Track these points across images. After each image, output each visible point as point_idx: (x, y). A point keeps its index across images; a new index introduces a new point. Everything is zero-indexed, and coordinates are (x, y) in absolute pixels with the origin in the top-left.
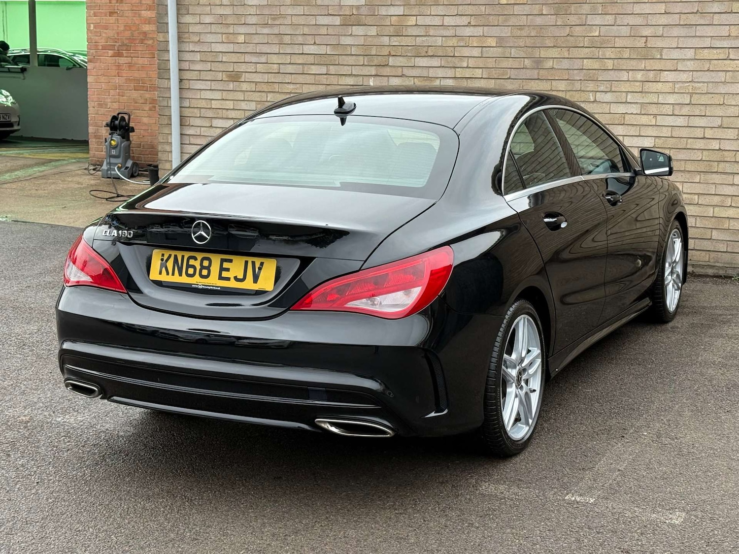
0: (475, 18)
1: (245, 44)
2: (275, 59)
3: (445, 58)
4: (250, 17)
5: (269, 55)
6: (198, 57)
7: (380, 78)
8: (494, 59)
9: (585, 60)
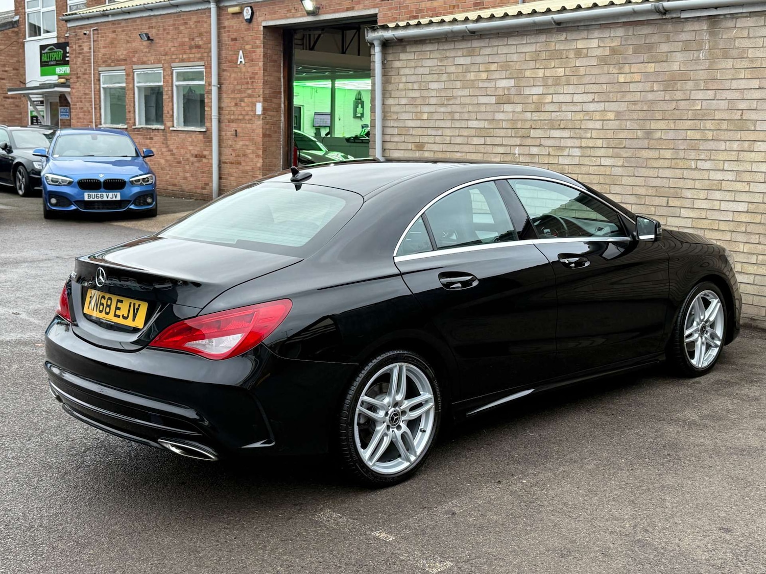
0: (598, 95)
1: (428, 121)
2: (448, 132)
3: (573, 130)
4: (432, 98)
5: (444, 129)
6: (396, 131)
7: (523, 147)
8: (613, 131)
9: (689, 132)
